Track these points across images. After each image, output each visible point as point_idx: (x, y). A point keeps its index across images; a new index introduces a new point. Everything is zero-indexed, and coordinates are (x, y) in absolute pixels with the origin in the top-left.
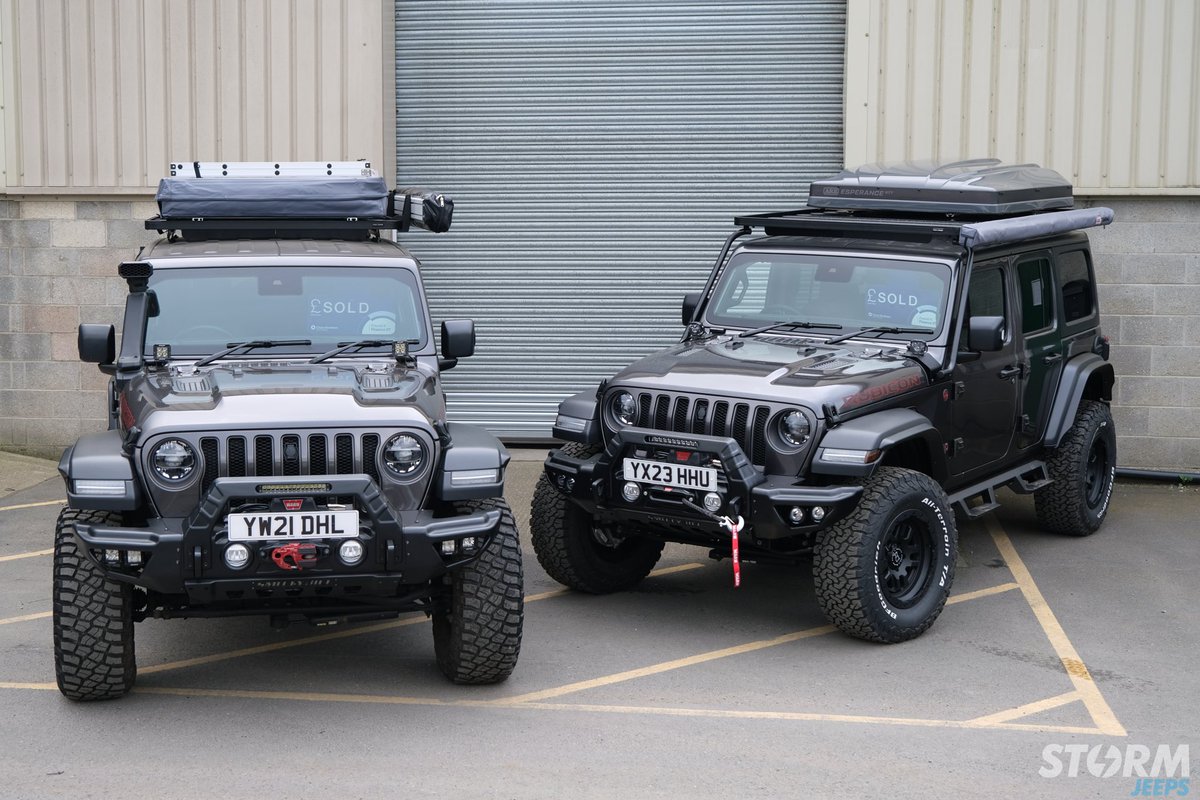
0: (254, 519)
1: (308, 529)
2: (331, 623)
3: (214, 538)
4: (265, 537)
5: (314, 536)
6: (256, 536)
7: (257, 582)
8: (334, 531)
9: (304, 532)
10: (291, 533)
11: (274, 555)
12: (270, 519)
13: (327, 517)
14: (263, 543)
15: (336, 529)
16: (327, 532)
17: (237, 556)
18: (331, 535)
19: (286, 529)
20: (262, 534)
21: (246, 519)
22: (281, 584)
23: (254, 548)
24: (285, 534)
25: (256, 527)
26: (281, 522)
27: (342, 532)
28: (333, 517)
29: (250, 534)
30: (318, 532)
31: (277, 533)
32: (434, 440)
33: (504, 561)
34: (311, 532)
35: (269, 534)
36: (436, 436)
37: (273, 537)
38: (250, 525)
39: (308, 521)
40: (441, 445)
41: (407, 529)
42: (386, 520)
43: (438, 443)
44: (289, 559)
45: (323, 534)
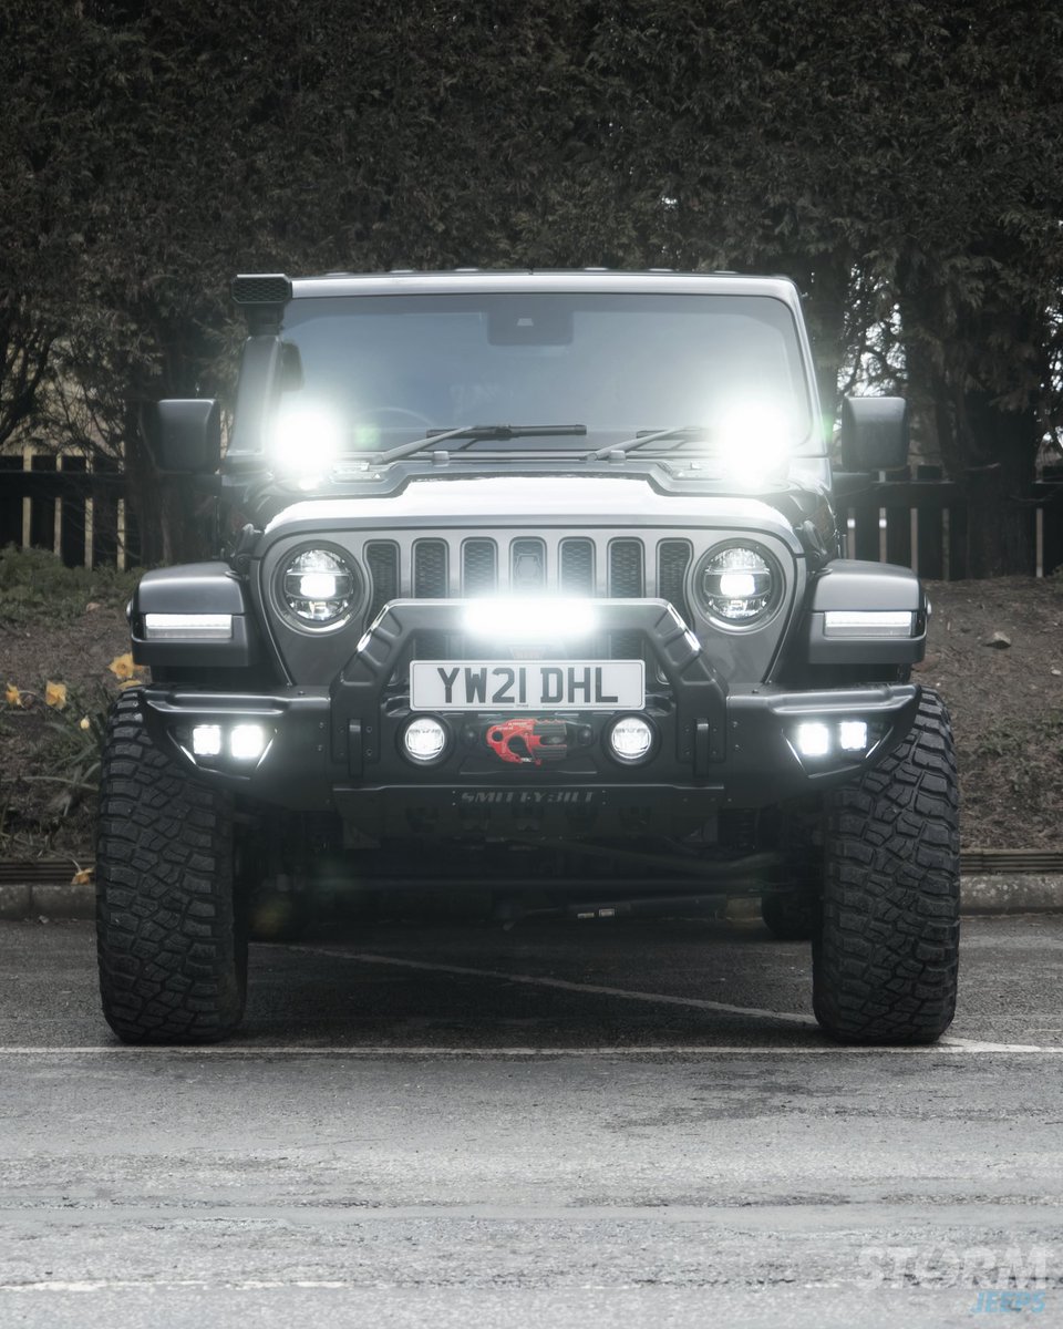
0: (456, 671)
1: (553, 693)
2: (603, 913)
3: (384, 706)
4: (476, 705)
5: (564, 705)
6: (460, 702)
7: (461, 791)
8: (600, 699)
9: (546, 698)
10: (523, 699)
11: (490, 734)
12: (484, 671)
13: (587, 671)
14: (471, 716)
15: (603, 695)
16: (587, 699)
17: (424, 742)
18: (593, 705)
19: (514, 691)
20: (470, 699)
21: (441, 671)
22: (505, 797)
23: (455, 725)
24: (511, 700)
25: (459, 687)
26: (504, 678)
27: (615, 699)
28: (599, 671)
29: (449, 699)
30: (571, 699)
31: (498, 698)
32: (795, 556)
33: (918, 771)
34: (559, 698)
35: (482, 699)
36: (798, 549)
37: (489, 705)
38: (449, 681)
39: (553, 679)
40: (809, 568)
41: (734, 699)
42: (695, 679)
43: (801, 562)
44: (517, 743)
45: (579, 704)
